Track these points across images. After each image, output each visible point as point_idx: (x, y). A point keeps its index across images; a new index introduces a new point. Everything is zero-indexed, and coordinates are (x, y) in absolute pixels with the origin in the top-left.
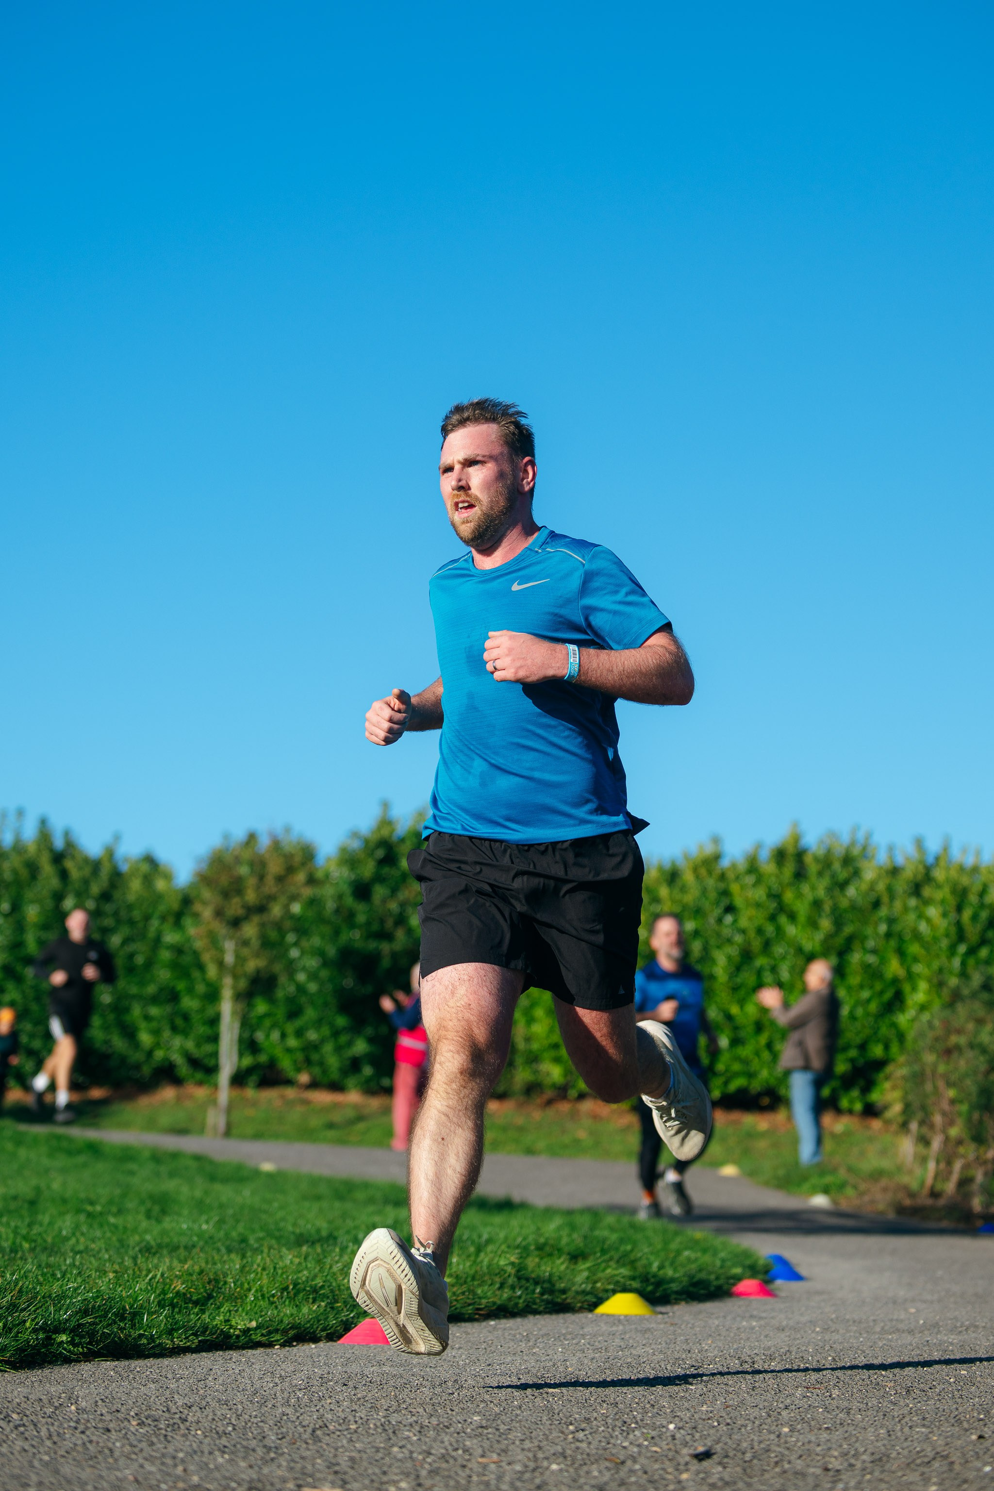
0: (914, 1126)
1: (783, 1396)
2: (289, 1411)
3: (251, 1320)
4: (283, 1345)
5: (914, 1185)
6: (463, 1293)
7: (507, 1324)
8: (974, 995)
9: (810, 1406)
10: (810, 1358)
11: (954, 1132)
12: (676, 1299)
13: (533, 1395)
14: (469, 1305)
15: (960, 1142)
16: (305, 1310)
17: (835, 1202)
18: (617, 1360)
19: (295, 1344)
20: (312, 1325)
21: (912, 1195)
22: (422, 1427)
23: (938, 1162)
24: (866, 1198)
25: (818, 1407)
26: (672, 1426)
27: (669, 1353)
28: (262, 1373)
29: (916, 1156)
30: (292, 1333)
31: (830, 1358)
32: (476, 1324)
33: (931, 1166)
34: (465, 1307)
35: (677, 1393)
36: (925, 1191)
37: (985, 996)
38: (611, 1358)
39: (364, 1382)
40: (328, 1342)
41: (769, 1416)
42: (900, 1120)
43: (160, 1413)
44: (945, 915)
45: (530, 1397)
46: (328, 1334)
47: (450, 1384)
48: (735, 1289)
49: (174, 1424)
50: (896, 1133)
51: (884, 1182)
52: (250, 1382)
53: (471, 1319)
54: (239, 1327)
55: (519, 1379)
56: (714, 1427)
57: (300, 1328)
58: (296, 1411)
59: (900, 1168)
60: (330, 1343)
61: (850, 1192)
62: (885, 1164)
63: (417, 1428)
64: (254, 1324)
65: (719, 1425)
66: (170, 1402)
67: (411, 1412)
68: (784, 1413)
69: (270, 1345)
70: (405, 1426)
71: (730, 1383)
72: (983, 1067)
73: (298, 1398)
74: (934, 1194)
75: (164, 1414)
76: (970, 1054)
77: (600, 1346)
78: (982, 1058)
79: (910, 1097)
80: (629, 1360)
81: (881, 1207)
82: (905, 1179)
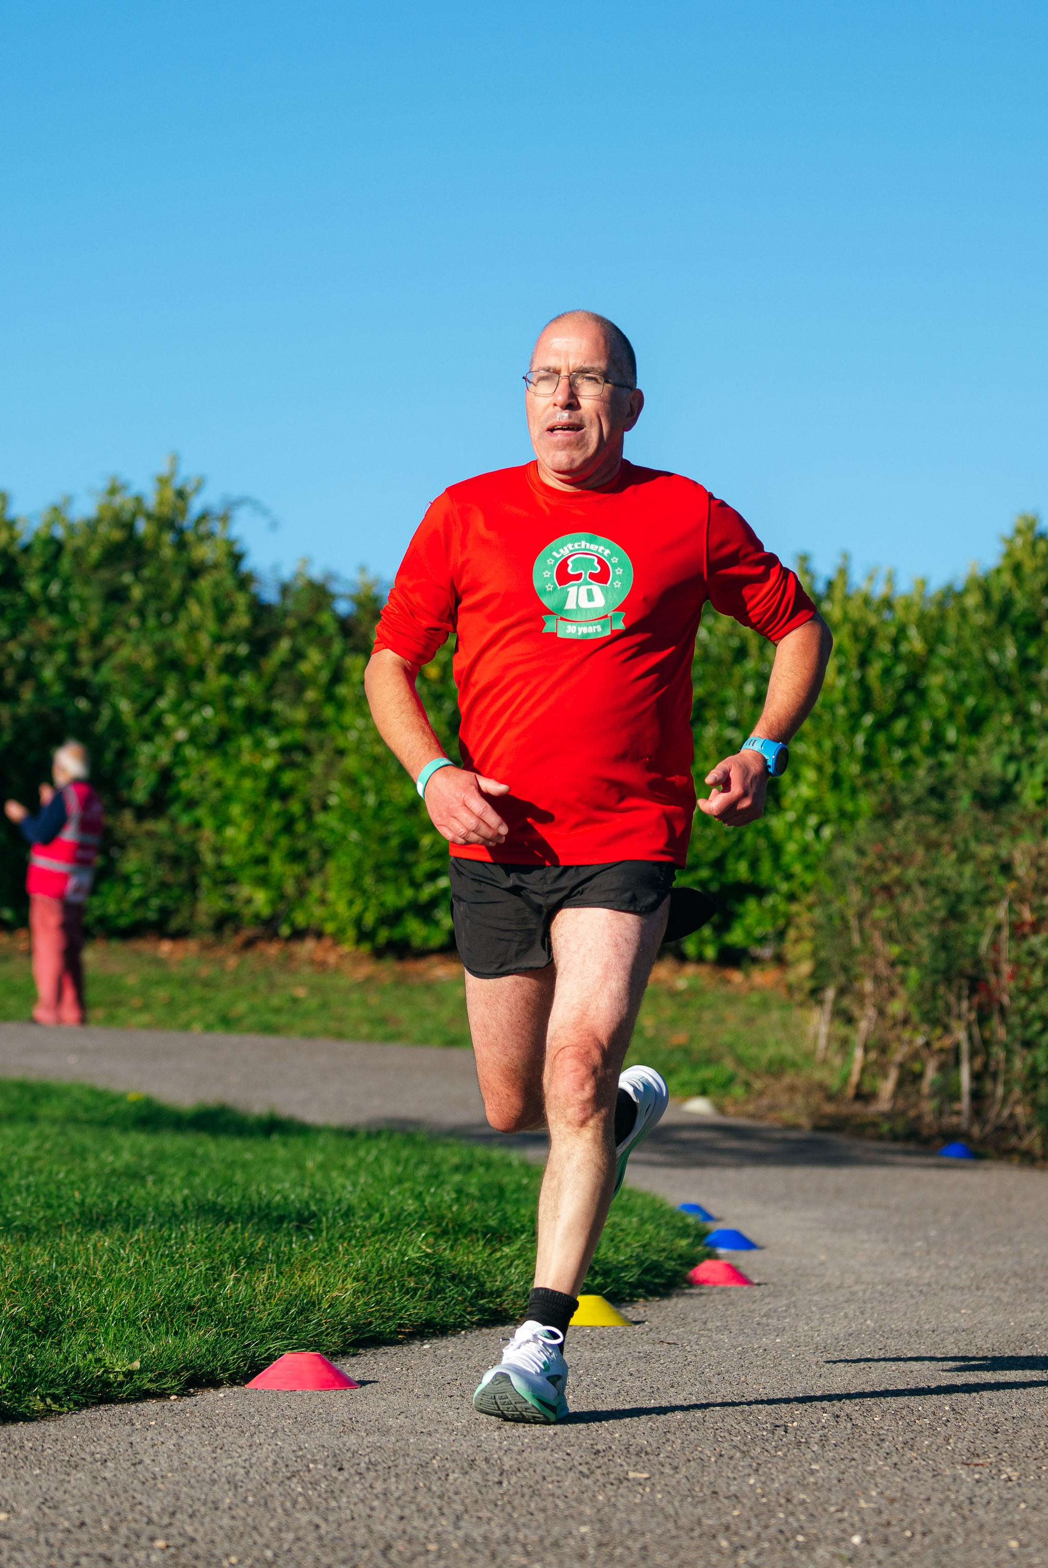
0: (830, 994)
1: (946, 1480)
2: (318, 1520)
3: (131, 1360)
4: (181, 1394)
5: (834, 1083)
6: (378, 1303)
7: (446, 1347)
8: (918, 802)
9: (1001, 1498)
11: (896, 1007)
12: (631, 1295)
13: (612, 1484)
14: (389, 1318)
15: (906, 1021)
16: (193, 1340)
17: (720, 1109)
19: (192, 1390)
20: (208, 1363)
21: (830, 1097)
22: (524, 1546)
23: (866, 1050)
24: (765, 1102)
25: (1012, 1499)
26: (856, 1540)
28: (209, 1448)
29: (830, 1038)
30: (186, 1375)
31: (947, 1408)
32: (405, 1349)
33: (858, 1053)
34: (384, 1322)
35: (804, 1478)
36: (850, 1092)
37: (934, 804)
39: (363, 1465)
40: (232, 1386)
41: (964, 1517)
42: (808, 985)
43: (144, 1525)
44: (841, 670)
45: (609, 1486)
46: (230, 1374)
47: (484, 1466)
48: (691, 1274)
49: (184, 1545)
50: (801, 1005)
51: (787, 1079)
52: (205, 1466)
53: (392, 1342)
54: (117, 1369)
55: (568, 1454)
56: (910, 1539)
57: (193, 1367)
58: (326, 1520)
59: (809, 1055)
60: (235, 1389)
61: (738, 1091)
62: (788, 1050)
63: (518, 1548)
64: (137, 1365)
65: (913, 1534)
66: (139, 1507)
67: (479, 1518)
68: (980, 1512)
69: (161, 1395)
70: (498, 1543)
71: (856, 1456)
72: (942, 914)
73: (300, 1494)
74: (864, 1096)
75: (151, 1528)
76: (919, 892)
77: (616, 1390)
78: (938, 902)
79: (823, 954)
81: (788, 1115)
82: (819, 1075)
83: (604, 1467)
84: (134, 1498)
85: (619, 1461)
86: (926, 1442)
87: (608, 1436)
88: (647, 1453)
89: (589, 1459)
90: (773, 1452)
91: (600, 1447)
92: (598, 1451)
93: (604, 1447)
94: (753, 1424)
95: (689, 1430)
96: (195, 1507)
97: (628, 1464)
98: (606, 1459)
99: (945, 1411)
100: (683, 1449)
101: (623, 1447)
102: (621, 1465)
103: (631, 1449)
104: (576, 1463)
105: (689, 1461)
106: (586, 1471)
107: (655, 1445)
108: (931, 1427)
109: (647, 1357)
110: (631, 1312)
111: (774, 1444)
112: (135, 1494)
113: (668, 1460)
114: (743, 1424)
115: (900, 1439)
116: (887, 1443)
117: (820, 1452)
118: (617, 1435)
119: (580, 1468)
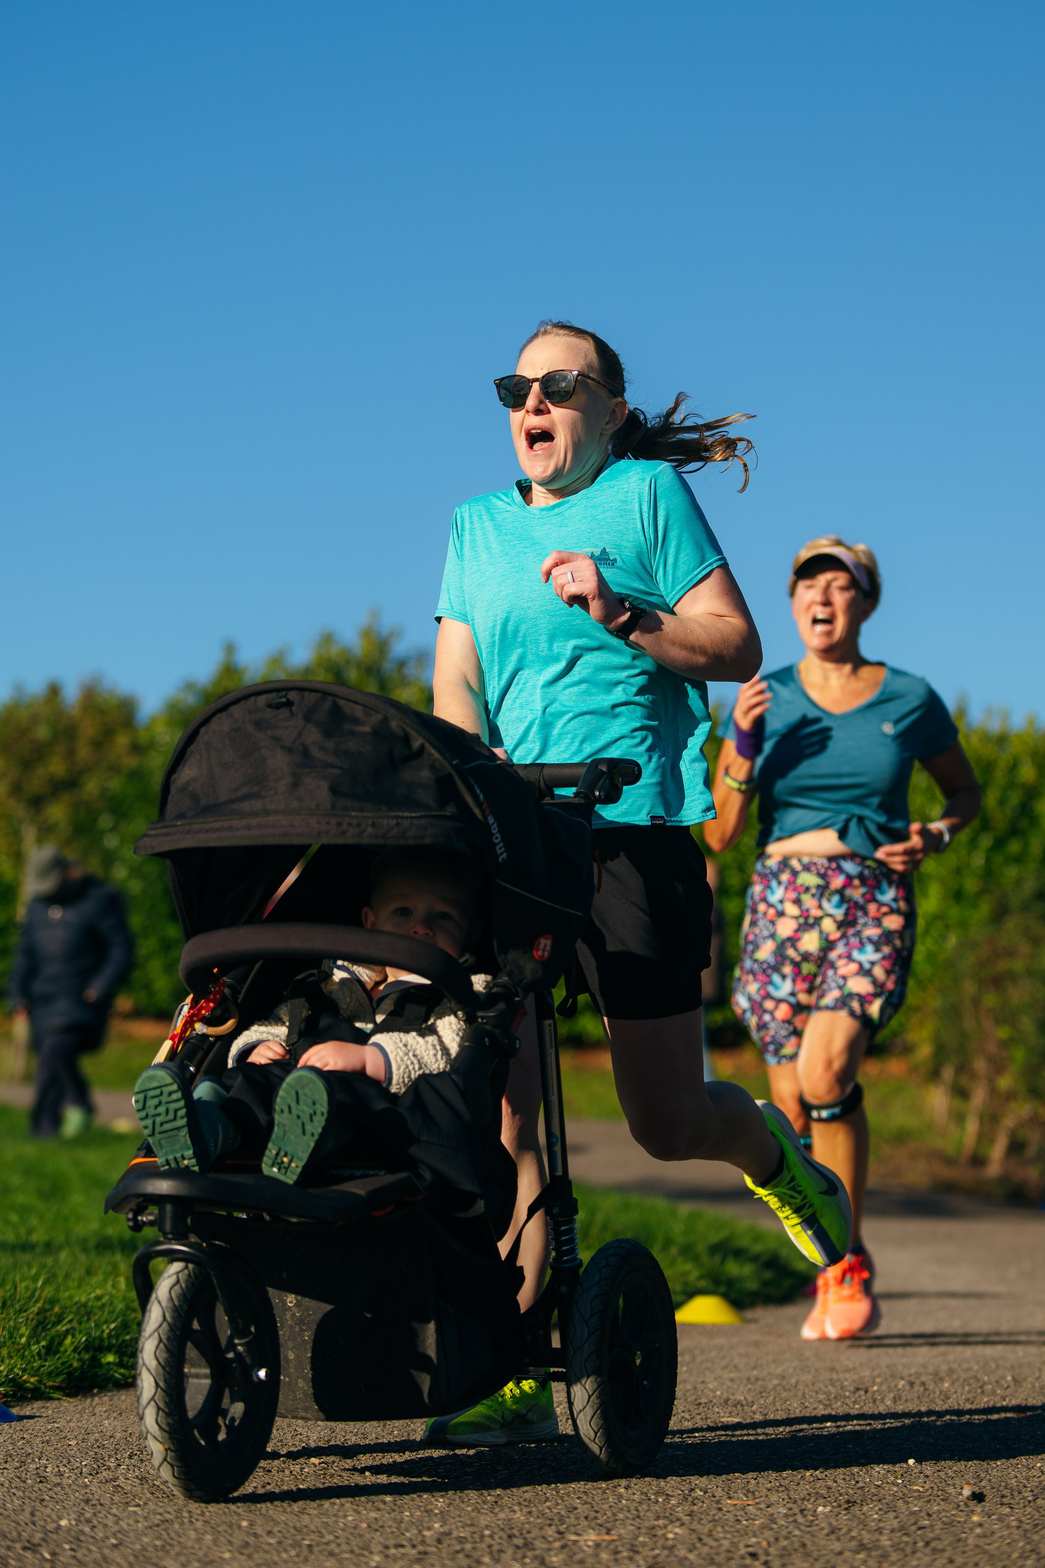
5: (950, 1149)
8: (1025, 906)
10: (986, 1378)
12: (754, 1302)
18: (760, 1383)
21: (949, 1161)
23: (979, 1120)
27: (813, 1371)
29: (949, 1112)
31: (1009, 1378)
33: (971, 1125)
36: (966, 1157)
38: (753, 1379)
42: (929, 1065)
50: (924, 1083)
51: (911, 1146)
59: (929, 1128)
62: (911, 1121)
74: (978, 1161)
76: (1026, 983)
77: (724, 1363)
79: (943, 1037)
80: (776, 1382)
82: (938, 1142)
83: (703, 1414)
84: (296, 1430)
85: (717, 1410)
86: (986, 1400)
87: (711, 1394)
88: (742, 1405)
89: (691, 1408)
90: (851, 1405)
91: (702, 1401)
92: (700, 1404)
93: (706, 1401)
94: (839, 1387)
95: (782, 1391)
96: (347, 1437)
97: (725, 1413)
98: (706, 1409)
99: (1006, 1381)
100: (774, 1403)
101: (722, 1401)
102: (718, 1413)
103: (729, 1402)
104: (680, 1411)
105: (778, 1410)
106: (687, 1416)
107: (750, 1400)
108: (993, 1392)
109: (757, 1344)
110: (749, 1314)
111: (853, 1399)
112: (297, 1429)
113: (759, 1410)
114: (830, 1388)
115: (964, 1397)
116: (951, 1400)
117: (893, 1405)
118: (718, 1393)
119: (683, 1414)
